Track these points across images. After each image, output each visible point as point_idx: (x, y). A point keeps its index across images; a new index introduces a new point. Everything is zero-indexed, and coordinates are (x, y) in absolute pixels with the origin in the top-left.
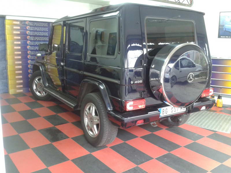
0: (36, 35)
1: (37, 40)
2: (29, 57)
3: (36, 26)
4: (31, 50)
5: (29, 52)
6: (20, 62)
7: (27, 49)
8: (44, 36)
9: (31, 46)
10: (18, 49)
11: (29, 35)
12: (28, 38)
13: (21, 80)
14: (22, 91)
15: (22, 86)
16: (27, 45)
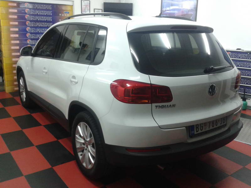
0: (37, 20)
1: (38, 26)
3: (37, 9)
4: (32, 39)
7: (27, 37)
8: (47, 22)
9: (31, 33)
11: (29, 20)
16: (27, 32)
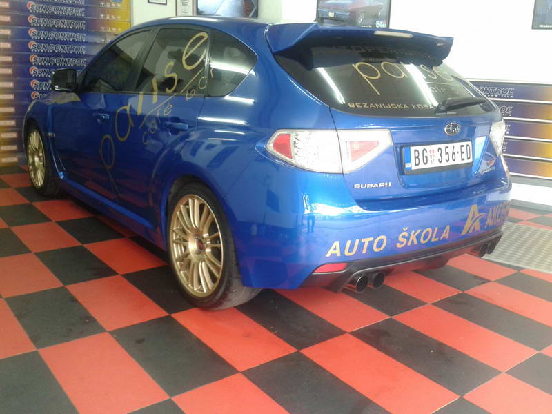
0: (53, 12)
1: (53, 26)
2: (33, 70)
4: (40, 54)
5: (33, 58)
6: (11, 85)
7: (30, 51)
8: (73, 18)
9: (39, 41)
10: (5, 49)
11: (35, 14)
12: (31, 21)
13: (13, 131)
14: (14, 159)
15: (14, 148)
16: (30, 38)
